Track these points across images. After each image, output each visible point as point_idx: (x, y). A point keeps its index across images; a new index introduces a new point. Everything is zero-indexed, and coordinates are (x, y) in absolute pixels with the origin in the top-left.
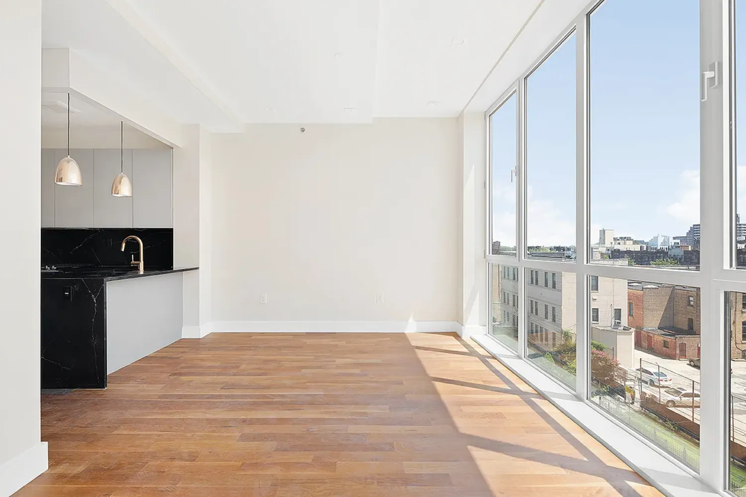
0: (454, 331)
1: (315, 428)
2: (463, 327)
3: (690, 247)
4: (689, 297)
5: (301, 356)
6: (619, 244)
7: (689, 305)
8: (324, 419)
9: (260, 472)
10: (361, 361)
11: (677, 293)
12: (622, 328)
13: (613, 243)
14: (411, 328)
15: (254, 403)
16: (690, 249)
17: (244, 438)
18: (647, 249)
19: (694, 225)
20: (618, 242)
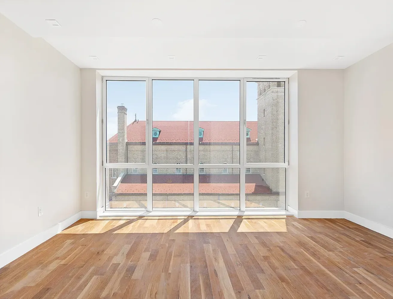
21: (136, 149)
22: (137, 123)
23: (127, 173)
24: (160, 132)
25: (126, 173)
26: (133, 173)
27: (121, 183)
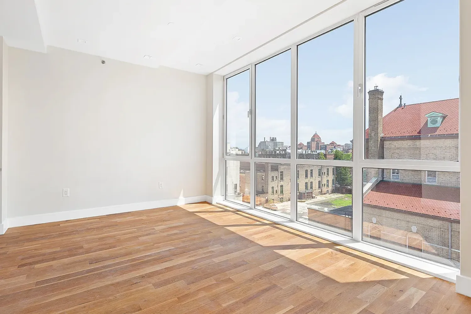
0: (205, 201)
1: (196, 266)
2: (213, 198)
3: (260, 152)
4: (262, 176)
5: (123, 230)
6: (233, 150)
7: (262, 180)
8: (195, 260)
9: (196, 298)
10: (172, 225)
11: (258, 174)
12: (237, 193)
13: (230, 150)
14: (181, 202)
15: (133, 266)
16: (260, 153)
17: (156, 285)
18: (244, 153)
19: (261, 142)
20: (232, 149)
21: (397, 147)
22: (402, 109)
23: (383, 179)
24: (444, 118)
25: (380, 179)
26: (392, 180)
27: (371, 190)
